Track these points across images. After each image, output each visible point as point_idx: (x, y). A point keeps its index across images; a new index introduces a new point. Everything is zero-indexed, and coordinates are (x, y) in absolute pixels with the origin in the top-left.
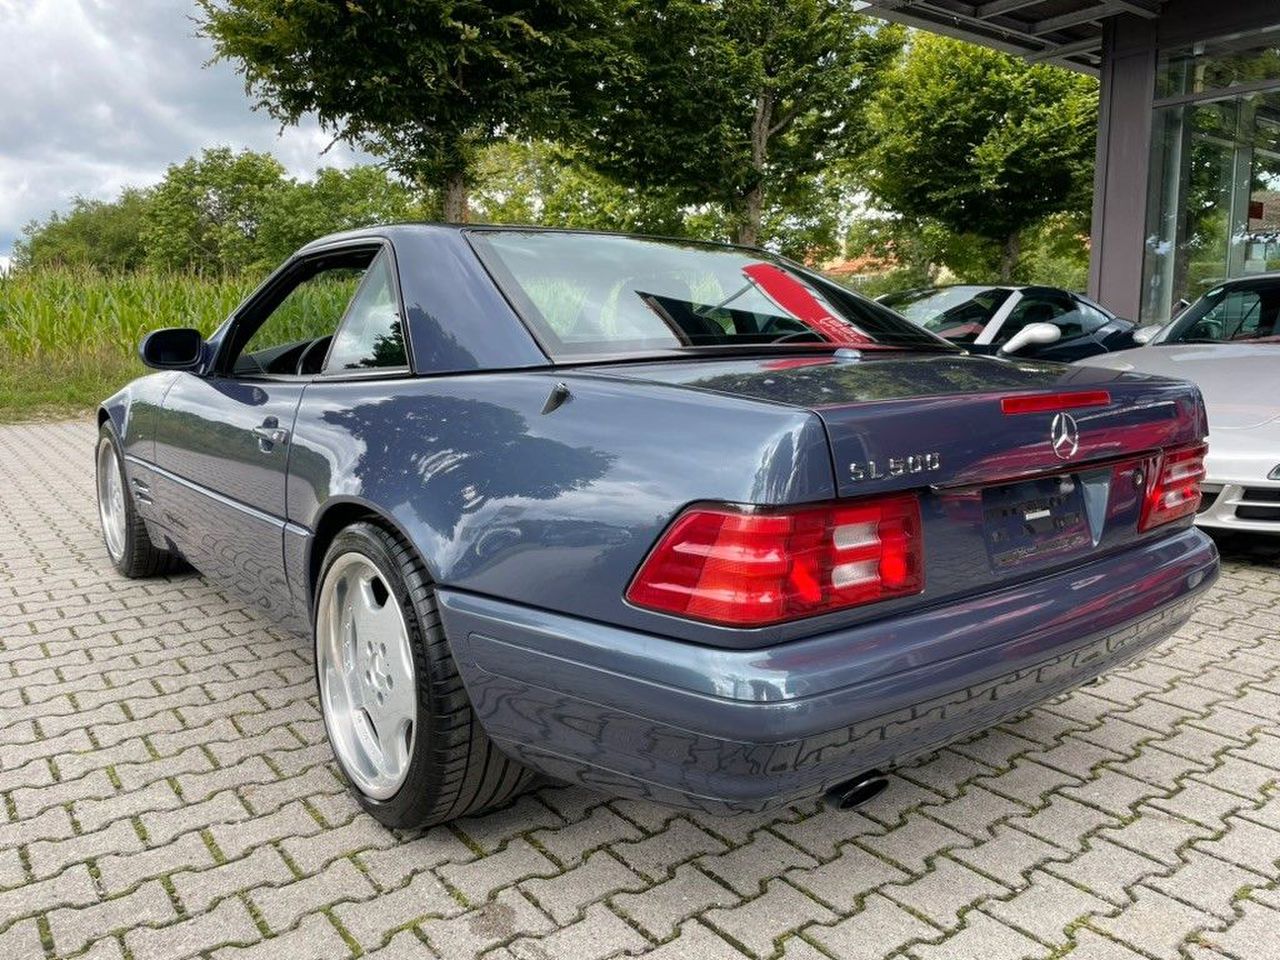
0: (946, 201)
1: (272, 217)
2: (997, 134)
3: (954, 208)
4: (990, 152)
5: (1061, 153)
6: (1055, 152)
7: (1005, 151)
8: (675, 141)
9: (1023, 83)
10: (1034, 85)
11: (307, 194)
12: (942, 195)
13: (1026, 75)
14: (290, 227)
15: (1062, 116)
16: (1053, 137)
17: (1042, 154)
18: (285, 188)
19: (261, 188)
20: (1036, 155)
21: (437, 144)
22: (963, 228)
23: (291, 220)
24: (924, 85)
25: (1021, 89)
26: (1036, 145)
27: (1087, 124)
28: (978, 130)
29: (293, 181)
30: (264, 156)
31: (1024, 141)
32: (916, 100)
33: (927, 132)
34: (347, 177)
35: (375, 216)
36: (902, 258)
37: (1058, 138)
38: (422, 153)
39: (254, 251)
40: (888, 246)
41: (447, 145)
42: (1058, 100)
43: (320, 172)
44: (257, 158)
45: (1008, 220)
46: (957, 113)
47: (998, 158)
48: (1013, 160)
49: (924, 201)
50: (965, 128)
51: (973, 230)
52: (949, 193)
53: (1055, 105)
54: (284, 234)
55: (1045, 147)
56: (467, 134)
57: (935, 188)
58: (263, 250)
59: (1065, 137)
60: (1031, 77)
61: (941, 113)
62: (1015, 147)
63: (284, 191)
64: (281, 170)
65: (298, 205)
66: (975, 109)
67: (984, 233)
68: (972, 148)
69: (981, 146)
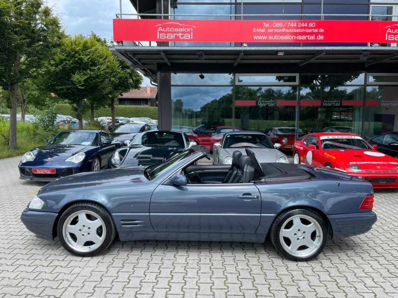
0: (62, 89)
2: (79, 72)
3: (65, 92)
4: (78, 77)
5: (98, 81)
9: (88, 59)
10: (91, 60)
12: (60, 87)
15: (99, 71)
17: (94, 80)
20: (92, 80)
25: (87, 61)
26: (92, 78)
28: (73, 70)
31: (88, 76)
37: (97, 76)
46: (67, 64)
47: (82, 79)
48: (86, 81)
50: (69, 68)
52: (64, 87)
53: (96, 67)
55: (94, 78)
57: (58, 85)
59: (99, 76)
62: (86, 77)
66: (72, 64)
68: (72, 75)
69: (74, 75)
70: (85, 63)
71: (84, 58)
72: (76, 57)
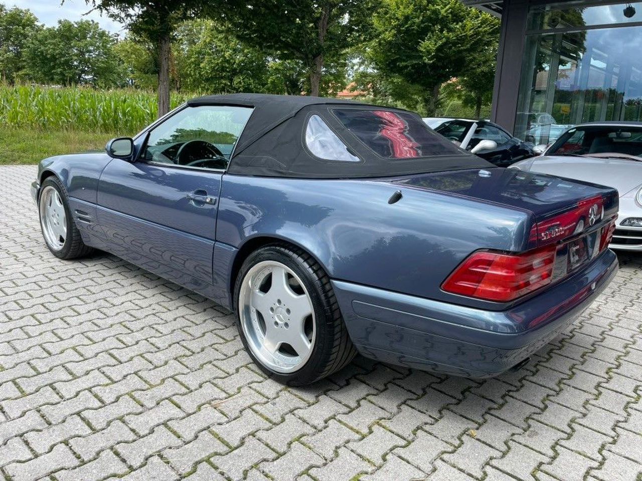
0: (406, 67)
1: (32, 46)
2: (431, 36)
3: (410, 70)
4: (428, 45)
5: (462, 48)
6: (459, 47)
7: (436, 44)
8: (281, 27)
9: (446, 11)
10: (451, 13)
11: (52, 34)
12: (404, 64)
13: (447, 7)
14: (42, 52)
15: (463, 30)
16: (459, 40)
17: (453, 48)
18: (39, 30)
19: (24, 28)
20: (450, 48)
21: (156, 18)
22: (414, 81)
23: (43, 48)
24: (398, 8)
25: (445, 14)
26: (450, 43)
27: (474, 34)
28: (423, 33)
29: (43, 26)
30: (25, 10)
31: (444, 40)
32: (394, 15)
33: (399, 32)
34: (76, 26)
35: (91, 48)
36: (376, 92)
37: (461, 40)
38: (146, 23)
39: (20, 64)
40: (369, 86)
41: (161, 19)
42: (462, 21)
43: (60, 22)
44: (21, 12)
45: (435, 79)
46: (414, 23)
47: (433, 47)
48: (440, 49)
49: (395, 66)
50: (417, 31)
51: (418, 83)
52: (408, 63)
53: (460, 24)
54: (38, 56)
55: (454, 44)
56: (173, 14)
57: (402, 60)
58: (25, 63)
59: (464, 40)
60: (450, 8)
61: (406, 23)
62: (440, 43)
63: (37, 31)
64: (36, 19)
65: (46, 40)
66: (422, 22)
67: (423, 85)
68: (420, 42)
69: (424, 41)
70: (442, 18)
71: (442, 8)
72: (429, 10)
